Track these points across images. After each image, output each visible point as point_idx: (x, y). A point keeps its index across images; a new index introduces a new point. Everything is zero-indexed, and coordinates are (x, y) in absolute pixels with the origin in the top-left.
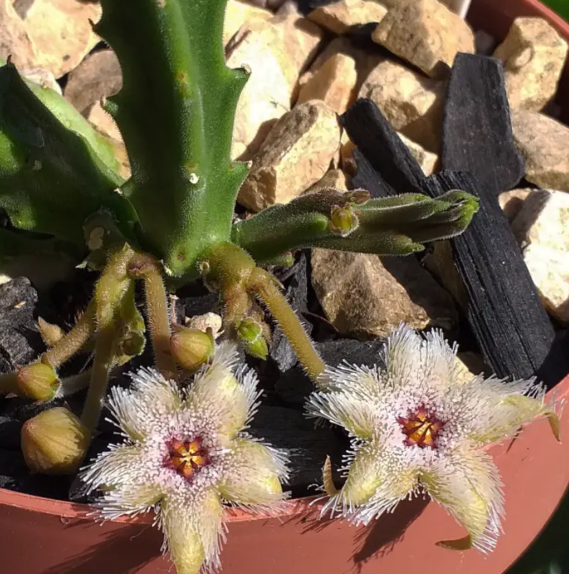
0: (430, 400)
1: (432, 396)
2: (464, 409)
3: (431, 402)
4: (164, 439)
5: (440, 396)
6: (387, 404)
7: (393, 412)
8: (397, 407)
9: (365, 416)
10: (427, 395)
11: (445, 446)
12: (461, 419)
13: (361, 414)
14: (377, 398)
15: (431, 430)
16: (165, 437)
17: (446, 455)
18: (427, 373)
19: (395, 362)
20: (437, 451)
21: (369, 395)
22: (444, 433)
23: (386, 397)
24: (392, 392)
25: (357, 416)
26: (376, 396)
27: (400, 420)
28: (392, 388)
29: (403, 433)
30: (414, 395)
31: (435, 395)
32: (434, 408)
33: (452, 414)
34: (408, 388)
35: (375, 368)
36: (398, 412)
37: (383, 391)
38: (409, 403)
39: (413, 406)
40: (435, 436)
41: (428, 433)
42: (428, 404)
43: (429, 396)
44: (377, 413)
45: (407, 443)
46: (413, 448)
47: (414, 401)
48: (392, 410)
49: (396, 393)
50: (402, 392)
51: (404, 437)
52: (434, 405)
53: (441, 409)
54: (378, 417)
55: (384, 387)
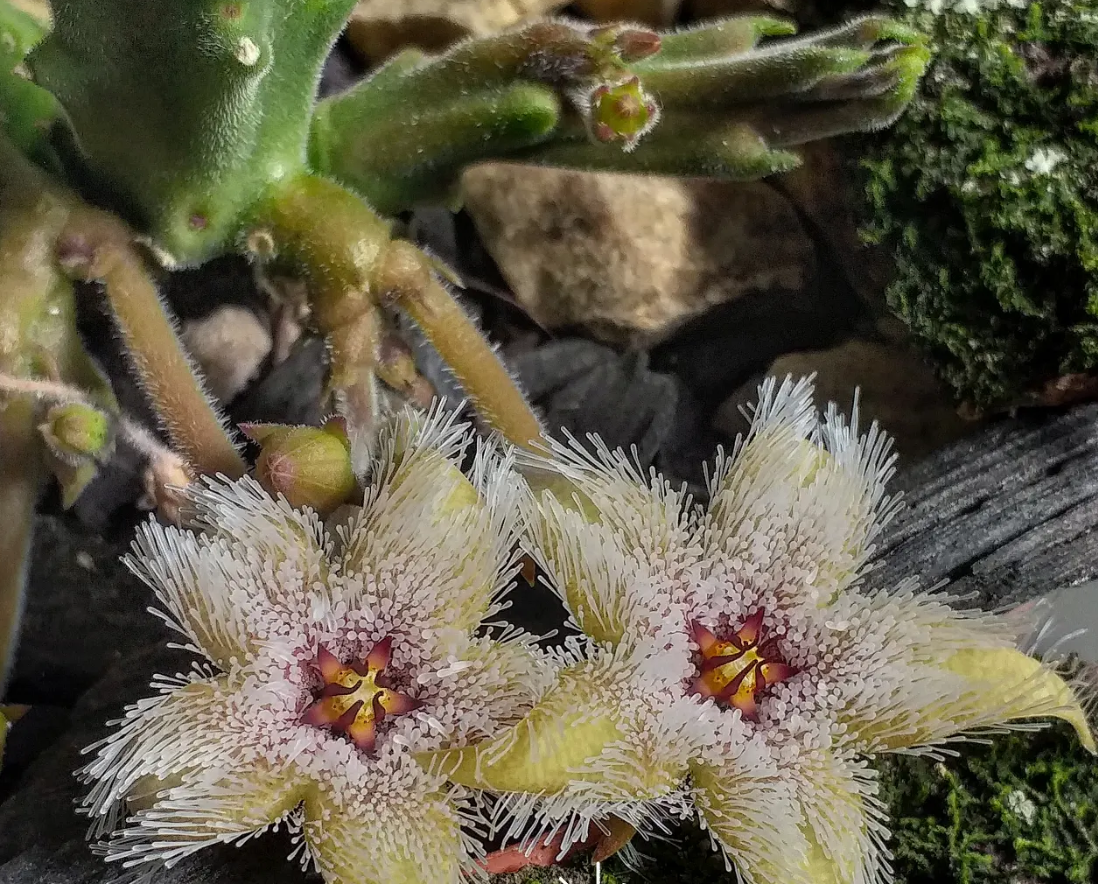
0: (781, 607)
1: (786, 601)
2: (848, 653)
3: (780, 614)
4: (295, 654)
5: (805, 606)
6: (678, 583)
7: (686, 607)
8: (700, 597)
9: (621, 592)
10: (776, 594)
11: (777, 722)
12: (833, 673)
13: (613, 585)
14: (661, 563)
15: (758, 673)
16: (298, 650)
17: (771, 743)
18: (794, 546)
19: (729, 494)
20: (754, 730)
21: (648, 550)
22: (785, 693)
23: (681, 566)
24: (700, 558)
25: (601, 588)
26: (661, 556)
27: (696, 630)
28: (701, 551)
29: (691, 660)
30: (748, 584)
31: (796, 600)
32: (781, 630)
33: (820, 656)
34: (737, 564)
35: (682, 494)
36: (698, 611)
37: (681, 551)
38: (729, 599)
39: (735, 609)
40: (762, 692)
41: (750, 680)
42: (772, 616)
43: (779, 599)
44: (648, 594)
45: (691, 687)
46: (702, 701)
47: (743, 598)
48: (685, 601)
49: (707, 564)
50: (720, 568)
51: (691, 670)
52: (787, 622)
53: (798, 638)
54: (646, 605)
55: (686, 543)
